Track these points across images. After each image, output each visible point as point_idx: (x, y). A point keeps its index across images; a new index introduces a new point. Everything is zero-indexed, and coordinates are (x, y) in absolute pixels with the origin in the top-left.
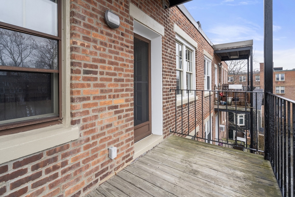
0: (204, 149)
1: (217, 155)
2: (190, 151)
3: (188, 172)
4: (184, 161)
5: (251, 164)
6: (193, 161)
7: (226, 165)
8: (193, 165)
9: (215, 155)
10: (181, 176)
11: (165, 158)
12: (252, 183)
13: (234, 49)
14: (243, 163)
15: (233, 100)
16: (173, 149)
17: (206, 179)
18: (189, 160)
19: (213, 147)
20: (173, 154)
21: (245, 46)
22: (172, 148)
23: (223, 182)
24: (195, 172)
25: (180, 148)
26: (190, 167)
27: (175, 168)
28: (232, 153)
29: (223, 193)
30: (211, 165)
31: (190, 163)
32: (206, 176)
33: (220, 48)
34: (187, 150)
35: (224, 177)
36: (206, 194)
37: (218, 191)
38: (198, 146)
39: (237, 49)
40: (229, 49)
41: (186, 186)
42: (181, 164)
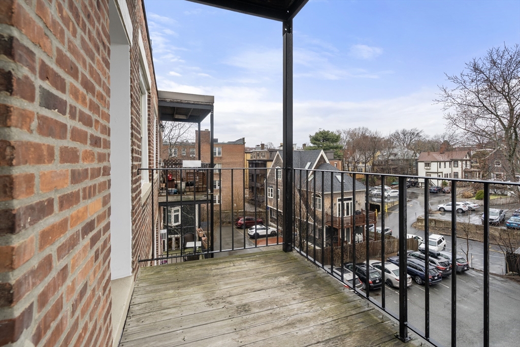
0: (218, 269)
1: (242, 270)
2: (204, 282)
3: (236, 315)
4: (213, 302)
5: (282, 263)
6: (223, 295)
7: (263, 277)
8: (230, 299)
9: (239, 270)
10: (235, 327)
11: (177, 315)
12: (303, 283)
13: (190, 104)
14: (275, 266)
15: (187, 185)
16: (171, 292)
17: (265, 309)
18: (216, 296)
19: (226, 260)
20: (183, 301)
21: (205, 103)
22: (166, 292)
23: (284, 300)
24: (244, 308)
25: (180, 284)
26: (231, 305)
27: (212, 321)
28: (254, 259)
29: (295, 312)
30: (249, 286)
31: (224, 300)
32: (262, 305)
33: (169, 98)
34: (198, 283)
35: (277, 294)
36: (286, 327)
37: (292, 314)
38: (204, 268)
39: (194, 105)
40: (182, 103)
41: (256, 336)
42: (214, 309)
